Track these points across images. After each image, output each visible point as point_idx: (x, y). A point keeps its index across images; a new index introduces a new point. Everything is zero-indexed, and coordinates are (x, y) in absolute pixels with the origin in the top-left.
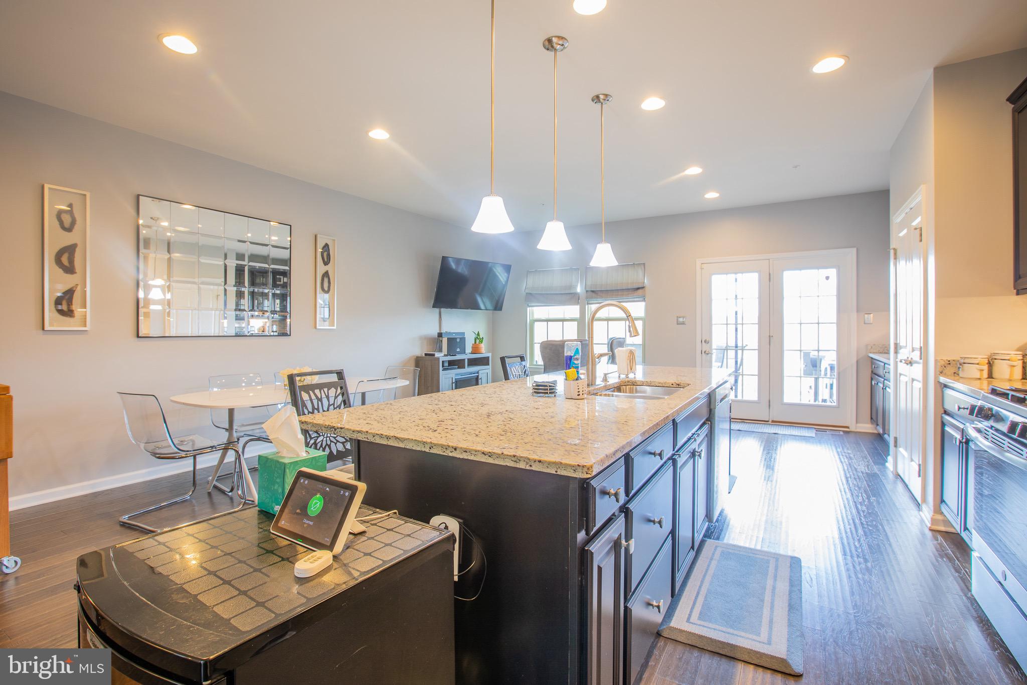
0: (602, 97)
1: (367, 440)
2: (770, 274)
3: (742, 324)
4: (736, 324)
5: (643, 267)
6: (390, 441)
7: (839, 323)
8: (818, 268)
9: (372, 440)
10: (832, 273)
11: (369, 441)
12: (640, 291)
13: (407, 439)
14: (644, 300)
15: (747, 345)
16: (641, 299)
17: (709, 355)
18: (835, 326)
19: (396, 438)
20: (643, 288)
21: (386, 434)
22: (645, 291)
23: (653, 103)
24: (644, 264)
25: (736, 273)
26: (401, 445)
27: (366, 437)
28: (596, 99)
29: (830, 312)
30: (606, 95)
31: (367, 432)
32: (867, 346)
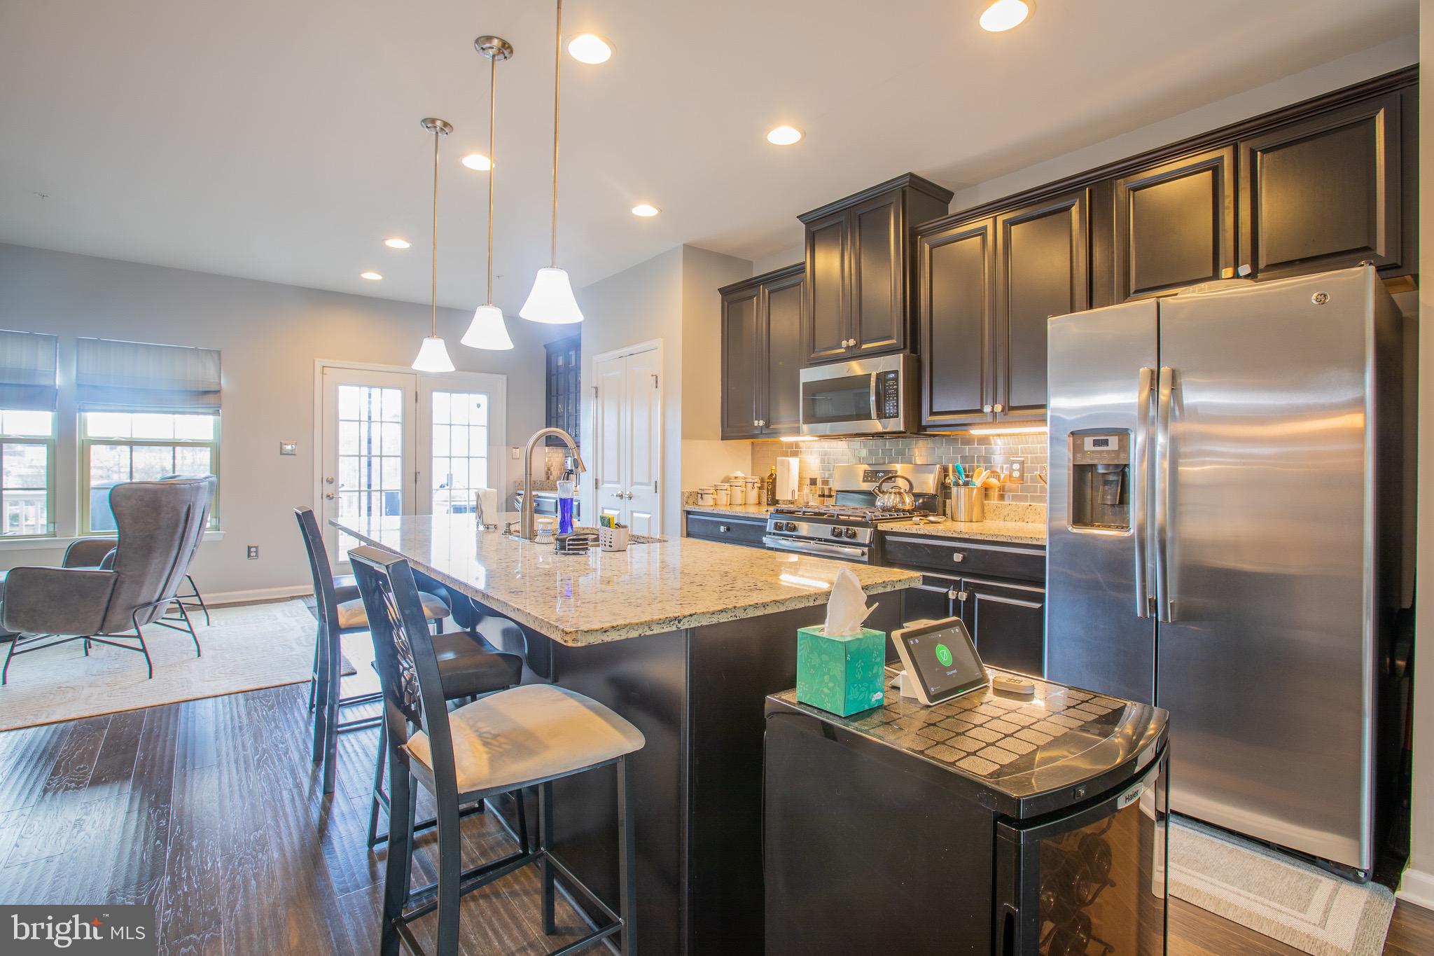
0: (439, 123)
1: (735, 619)
2: (416, 393)
3: (381, 456)
4: (370, 456)
5: (216, 356)
6: (768, 608)
7: (489, 459)
8: (469, 392)
9: (744, 616)
10: (483, 399)
11: (738, 618)
12: (211, 398)
13: (789, 599)
14: (217, 413)
15: (343, 485)
16: (211, 411)
17: (334, 499)
18: (485, 461)
19: (776, 602)
20: (217, 392)
21: (761, 602)
22: (220, 396)
23: (477, 162)
24: (219, 353)
25: (370, 387)
26: (782, 609)
27: (733, 614)
28: (429, 122)
29: (480, 445)
30: (446, 124)
31: (735, 607)
32: (515, 482)
